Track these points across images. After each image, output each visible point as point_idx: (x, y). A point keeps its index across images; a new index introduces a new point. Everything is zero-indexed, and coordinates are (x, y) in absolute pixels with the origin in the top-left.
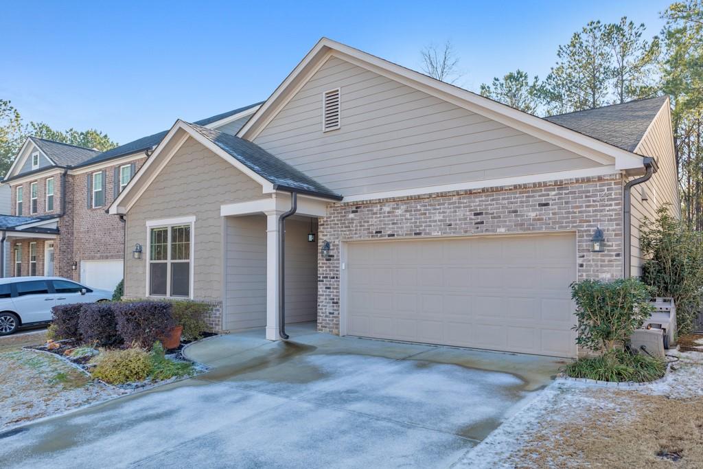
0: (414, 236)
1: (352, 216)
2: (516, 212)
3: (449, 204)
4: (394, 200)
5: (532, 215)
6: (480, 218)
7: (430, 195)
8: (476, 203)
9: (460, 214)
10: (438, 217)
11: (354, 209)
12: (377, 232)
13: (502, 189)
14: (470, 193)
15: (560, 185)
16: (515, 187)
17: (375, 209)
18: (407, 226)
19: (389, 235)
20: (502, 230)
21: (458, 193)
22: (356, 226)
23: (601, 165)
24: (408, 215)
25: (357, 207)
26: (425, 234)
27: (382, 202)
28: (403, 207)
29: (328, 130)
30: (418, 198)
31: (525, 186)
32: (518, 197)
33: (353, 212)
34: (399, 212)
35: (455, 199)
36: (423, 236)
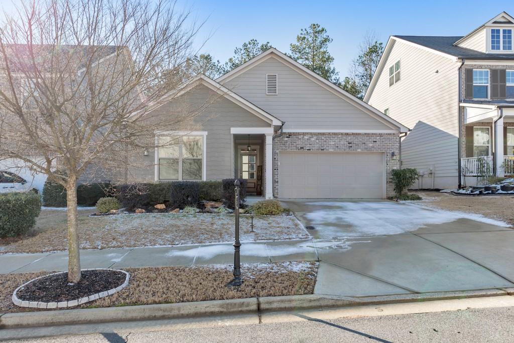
0: (320, 151)
1: (286, 139)
2: (365, 143)
3: (337, 138)
4: (311, 133)
5: (371, 145)
6: (350, 145)
7: (329, 133)
8: (349, 138)
9: (342, 142)
10: (332, 143)
11: (288, 136)
12: (301, 148)
13: (360, 134)
14: (347, 134)
15: (381, 135)
16: (365, 134)
17: (300, 137)
18: (317, 146)
19: (308, 150)
20: (359, 150)
21: (342, 134)
22: (289, 144)
23: (392, 129)
24: (317, 141)
25: (290, 135)
26: (327, 150)
27: (304, 134)
28: (315, 137)
29: (269, 94)
30: (323, 134)
31: (369, 134)
32: (366, 138)
33: (287, 137)
34: (313, 139)
35: (340, 136)
36: (325, 151)
